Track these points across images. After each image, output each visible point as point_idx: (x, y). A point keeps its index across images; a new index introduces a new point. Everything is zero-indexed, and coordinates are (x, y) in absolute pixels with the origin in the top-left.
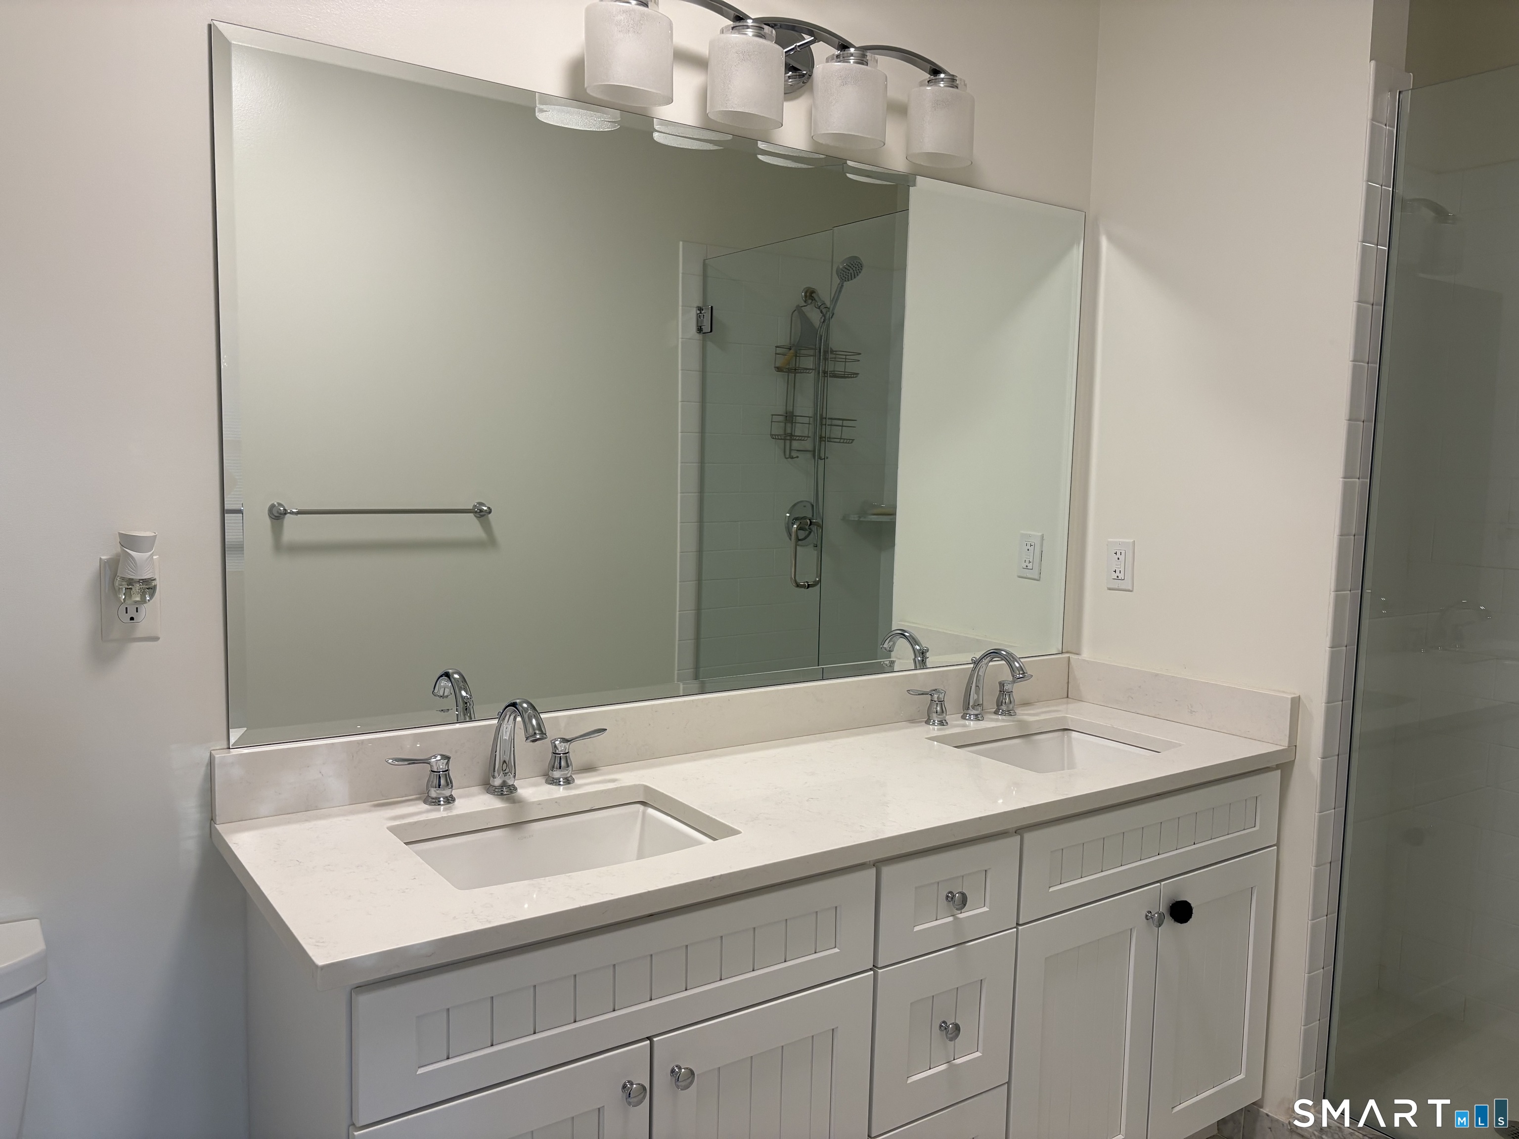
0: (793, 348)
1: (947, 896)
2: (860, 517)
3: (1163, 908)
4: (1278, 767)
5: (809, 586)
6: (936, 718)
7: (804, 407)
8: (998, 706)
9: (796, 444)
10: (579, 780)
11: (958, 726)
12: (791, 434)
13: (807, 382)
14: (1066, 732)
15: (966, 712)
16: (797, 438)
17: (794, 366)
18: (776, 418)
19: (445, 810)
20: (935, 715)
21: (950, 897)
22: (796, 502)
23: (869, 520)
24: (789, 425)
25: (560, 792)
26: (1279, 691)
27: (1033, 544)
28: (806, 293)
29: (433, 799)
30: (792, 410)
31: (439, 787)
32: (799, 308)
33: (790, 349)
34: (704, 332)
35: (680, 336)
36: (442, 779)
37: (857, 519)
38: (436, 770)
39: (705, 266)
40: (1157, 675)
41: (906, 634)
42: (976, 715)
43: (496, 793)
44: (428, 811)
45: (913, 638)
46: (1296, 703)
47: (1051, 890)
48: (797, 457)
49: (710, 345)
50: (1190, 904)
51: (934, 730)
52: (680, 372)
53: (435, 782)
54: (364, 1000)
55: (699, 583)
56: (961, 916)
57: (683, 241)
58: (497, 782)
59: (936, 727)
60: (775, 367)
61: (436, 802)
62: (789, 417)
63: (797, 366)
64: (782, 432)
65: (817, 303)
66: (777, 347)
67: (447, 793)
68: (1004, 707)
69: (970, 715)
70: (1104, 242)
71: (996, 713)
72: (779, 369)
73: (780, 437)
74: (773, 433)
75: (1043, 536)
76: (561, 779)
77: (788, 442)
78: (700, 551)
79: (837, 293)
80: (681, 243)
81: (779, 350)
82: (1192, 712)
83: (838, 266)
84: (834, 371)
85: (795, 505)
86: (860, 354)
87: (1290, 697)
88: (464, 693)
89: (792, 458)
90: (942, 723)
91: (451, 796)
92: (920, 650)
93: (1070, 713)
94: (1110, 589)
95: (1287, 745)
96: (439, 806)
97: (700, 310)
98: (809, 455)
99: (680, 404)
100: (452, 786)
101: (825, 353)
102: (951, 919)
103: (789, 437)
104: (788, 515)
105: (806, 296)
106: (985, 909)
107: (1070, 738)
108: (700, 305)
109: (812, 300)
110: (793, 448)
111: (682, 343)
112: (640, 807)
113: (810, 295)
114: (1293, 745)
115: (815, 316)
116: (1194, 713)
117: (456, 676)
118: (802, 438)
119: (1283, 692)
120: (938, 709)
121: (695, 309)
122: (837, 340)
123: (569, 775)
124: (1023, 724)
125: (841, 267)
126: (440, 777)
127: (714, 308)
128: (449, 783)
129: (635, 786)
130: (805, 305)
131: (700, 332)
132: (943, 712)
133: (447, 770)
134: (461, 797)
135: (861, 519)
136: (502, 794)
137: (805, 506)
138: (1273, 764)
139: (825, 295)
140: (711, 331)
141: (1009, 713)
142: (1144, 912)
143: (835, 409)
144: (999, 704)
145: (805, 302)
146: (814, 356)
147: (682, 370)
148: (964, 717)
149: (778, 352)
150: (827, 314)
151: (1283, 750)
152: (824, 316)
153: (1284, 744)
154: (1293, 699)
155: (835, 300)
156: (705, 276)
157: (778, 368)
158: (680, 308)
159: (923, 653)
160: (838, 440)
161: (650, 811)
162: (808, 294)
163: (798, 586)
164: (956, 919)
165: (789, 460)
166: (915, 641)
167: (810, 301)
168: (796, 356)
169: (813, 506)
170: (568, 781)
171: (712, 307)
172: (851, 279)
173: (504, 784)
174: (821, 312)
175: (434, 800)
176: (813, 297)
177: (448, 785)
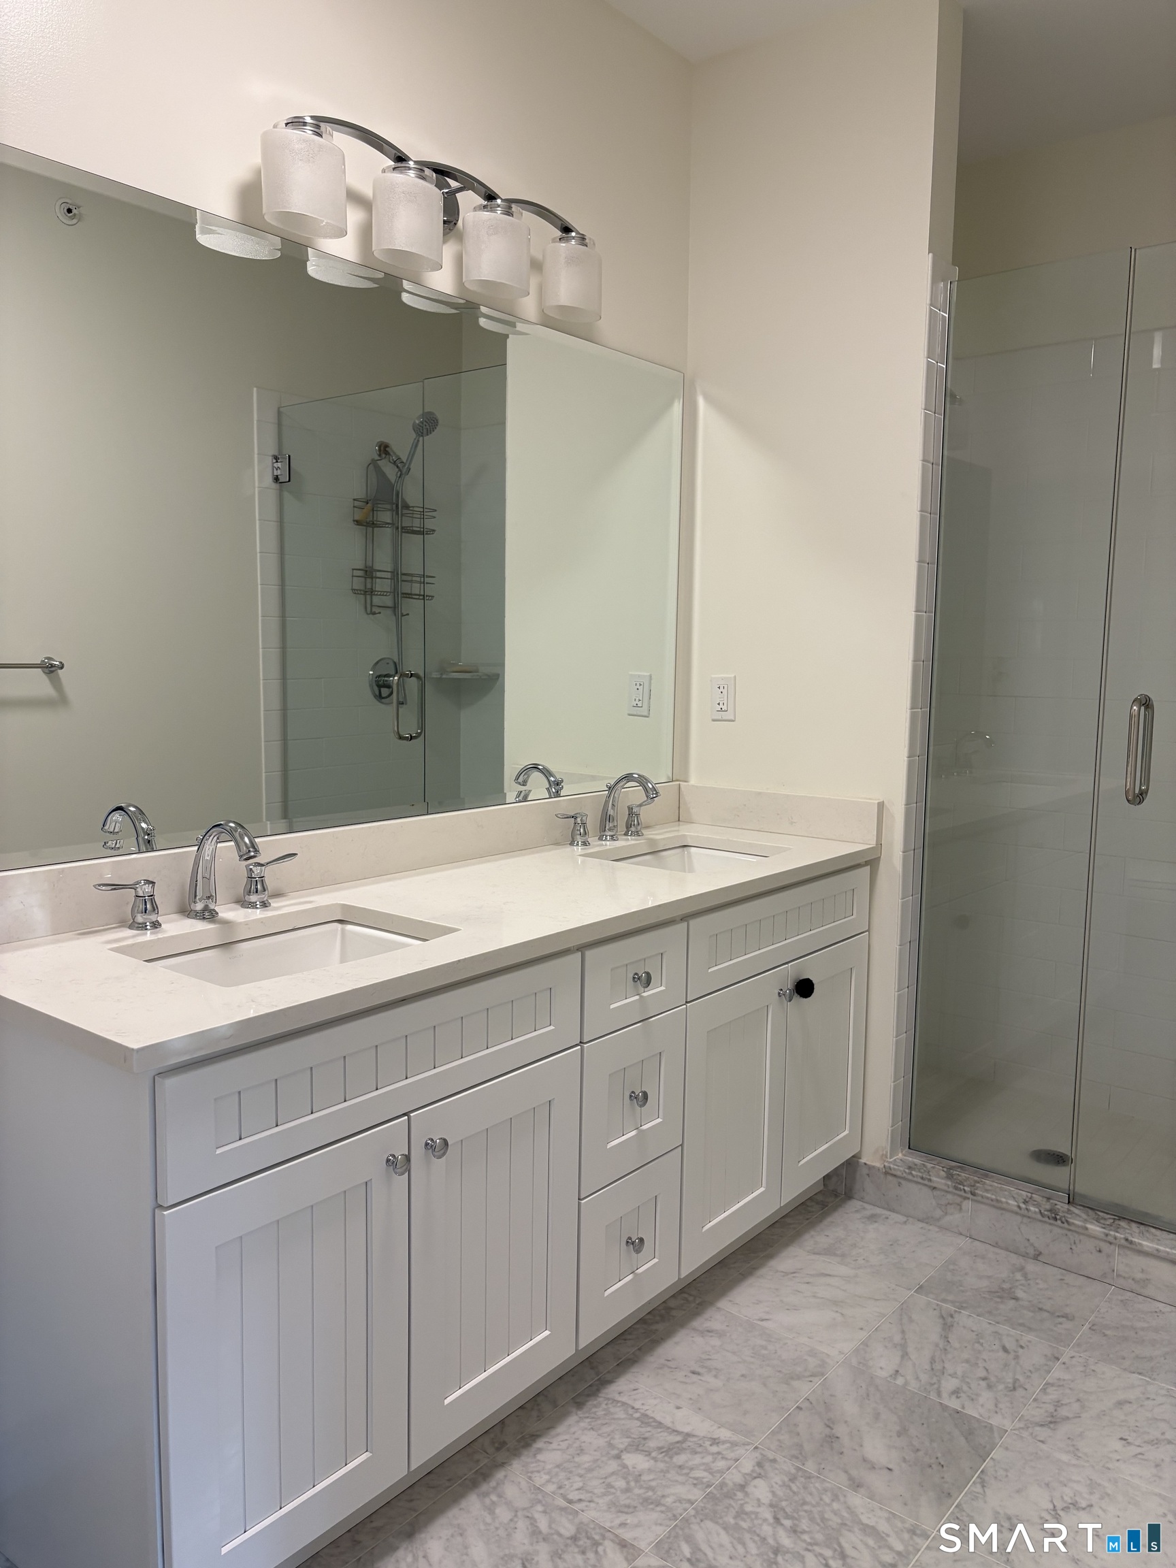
0: (370, 502)
1: (634, 978)
2: (442, 674)
3: (790, 985)
4: (867, 863)
5: (412, 738)
6: (579, 839)
7: (383, 561)
8: (627, 828)
9: (376, 600)
10: (274, 903)
11: (596, 846)
12: (372, 589)
13: (385, 536)
14: (685, 849)
15: (602, 833)
16: (379, 593)
17: (371, 519)
18: (356, 573)
19: (151, 933)
20: (578, 837)
21: (636, 978)
22: (377, 660)
23: (451, 677)
24: (369, 580)
25: (258, 914)
26: (867, 799)
27: (642, 683)
28: (380, 447)
29: (140, 924)
30: (371, 565)
31: (146, 912)
32: (373, 462)
33: (367, 503)
34: (280, 481)
35: (257, 484)
36: (148, 904)
37: (439, 676)
38: (142, 895)
39: (279, 413)
40: (760, 793)
41: (540, 767)
42: (612, 836)
43: (198, 918)
44: (134, 936)
45: (548, 771)
46: (881, 806)
47: (710, 971)
48: (380, 613)
49: (286, 494)
50: (811, 981)
51: (579, 850)
52: (257, 522)
53: (141, 906)
54: (170, 1084)
55: (285, 743)
56: (645, 994)
57: (256, 387)
58: (199, 906)
59: (580, 848)
60: (354, 521)
61: (143, 927)
62: (369, 573)
63: (375, 519)
64: (362, 588)
65: (391, 458)
66: (354, 500)
67: (153, 917)
68: (633, 829)
69: (606, 836)
70: (701, 402)
71: (626, 834)
72: (358, 523)
73: (359, 592)
74: (354, 588)
75: (651, 676)
76: (258, 903)
77: (368, 597)
78: (284, 710)
79: (413, 449)
80: (255, 389)
81: (357, 503)
82: (792, 823)
83: (414, 422)
84: (412, 527)
85: (377, 663)
86: (436, 511)
87: (877, 802)
88: (144, 825)
89: (374, 613)
90: (585, 844)
91: (157, 921)
92: (555, 781)
93: (689, 832)
94: (714, 720)
95: (875, 843)
96: (146, 931)
97: (276, 459)
98: (389, 612)
99: (258, 555)
100: (158, 913)
101: (400, 507)
102: (637, 997)
103: (369, 592)
104: (371, 672)
105: (380, 450)
106: (663, 988)
107: (689, 853)
108: (276, 454)
109: (386, 454)
110: (373, 604)
111: (259, 493)
112: (339, 926)
113: (384, 449)
114: (879, 844)
115: (390, 472)
116: (794, 824)
117: (132, 809)
118: (383, 594)
119: (870, 799)
120: (582, 830)
121: (271, 458)
122: (411, 494)
123: (265, 899)
124: (652, 842)
125: (417, 422)
126: (146, 902)
127: (291, 458)
128: (155, 909)
129: (333, 905)
130: (379, 458)
131: (277, 482)
132: (586, 834)
133: (152, 896)
134: (167, 922)
135: (444, 676)
136: (204, 918)
137: (388, 663)
138: (862, 861)
139: (401, 449)
140: (289, 481)
141: (637, 834)
142: (777, 991)
143: (413, 564)
144: (628, 826)
145: (380, 455)
146: (392, 510)
147: (259, 520)
148: (600, 839)
149: (355, 505)
150: (402, 468)
151: (872, 848)
152: (400, 470)
153: (873, 843)
154: (879, 803)
155: (412, 455)
156: (280, 424)
157: (357, 521)
158: (256, 456)
159: (558, 783)
160: (417, 597)
161: (349, 927)
162: (382, 448)
163: (401, 738)
164: (641, 997)
165: (371, 616)
166: (550, 773)
167: (384, 456)
168: (373, 510)
169: (395, 663)
170: (265, 905)
171: (289, 456)
172: (428, 435)
173: (206, 908)
174: (398, 467)
175: (141, 926)
176: (387, 451)
177: (154, 910)
